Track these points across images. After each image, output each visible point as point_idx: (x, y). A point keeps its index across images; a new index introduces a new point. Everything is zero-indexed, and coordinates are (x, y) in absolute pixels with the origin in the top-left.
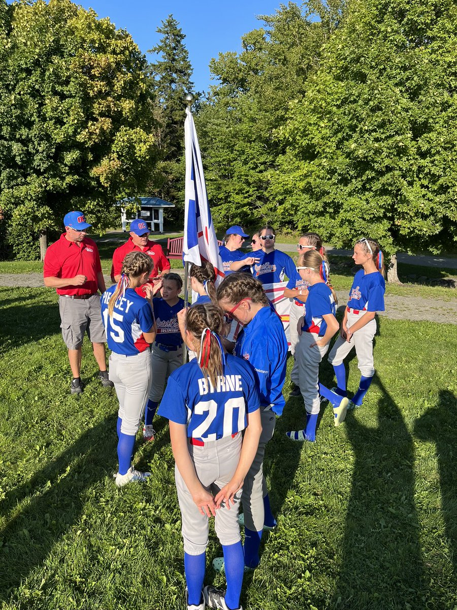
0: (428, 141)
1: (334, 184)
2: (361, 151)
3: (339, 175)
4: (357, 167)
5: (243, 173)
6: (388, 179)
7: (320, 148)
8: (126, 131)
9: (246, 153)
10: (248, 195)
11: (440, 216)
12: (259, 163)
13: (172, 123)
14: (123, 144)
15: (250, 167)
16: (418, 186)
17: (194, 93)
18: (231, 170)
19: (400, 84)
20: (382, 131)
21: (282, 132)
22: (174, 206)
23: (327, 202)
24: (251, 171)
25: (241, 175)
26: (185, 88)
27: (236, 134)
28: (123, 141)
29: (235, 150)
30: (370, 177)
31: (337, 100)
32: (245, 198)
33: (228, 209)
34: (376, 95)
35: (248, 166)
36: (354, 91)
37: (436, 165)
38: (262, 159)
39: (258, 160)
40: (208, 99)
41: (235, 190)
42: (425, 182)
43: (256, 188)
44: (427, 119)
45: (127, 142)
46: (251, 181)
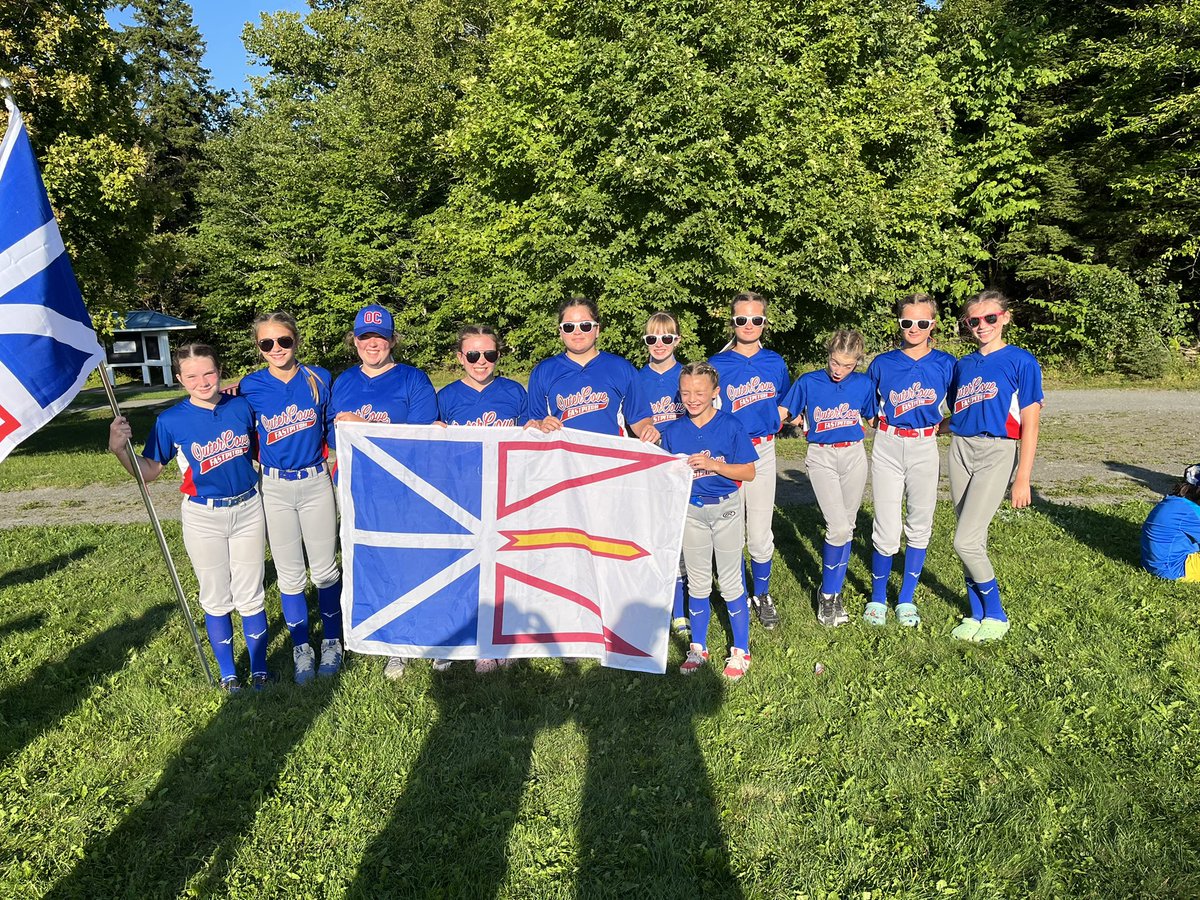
0: (756, 150)
1: (583, 242)
2: (638, 171)
3: (593, 223)
4: (625, 207)
5: (344, 251)
6: (696, 226)
7: (545, 171)
8: (71, 144)
9: (347, 210)
10: (362, 294)
11: (795, 293)
12: (376, 230)
13: (168, 154)
14: (66, 173)
15: (358, 238)
16: (744, 240)
17: (213, 92)
18: (317, 246)
19: (691, 41)
20: (670, 131)
21: (453, 142)
22: (195, 327)
23: (574, 277)
24: (361, 245)
25: (341, 255)
26: (191, 82)
27: (320, 173)
28: (68, 165)
29: (322, 205)
30: (656, 223)
31: (566, 74)
32: (357, 299)
33: (320, 327)
34: (650, 59)
35: (353, 236)
36: (600, 55)
37: (777, 197)
38: (382, 222)
39: (373, 223)
40: (244, 104)
41: (331, 284)
42: (758, 231)
43: (375, 281)
44: (752, 107)
45: (77, 167)
46: (364, 266)
